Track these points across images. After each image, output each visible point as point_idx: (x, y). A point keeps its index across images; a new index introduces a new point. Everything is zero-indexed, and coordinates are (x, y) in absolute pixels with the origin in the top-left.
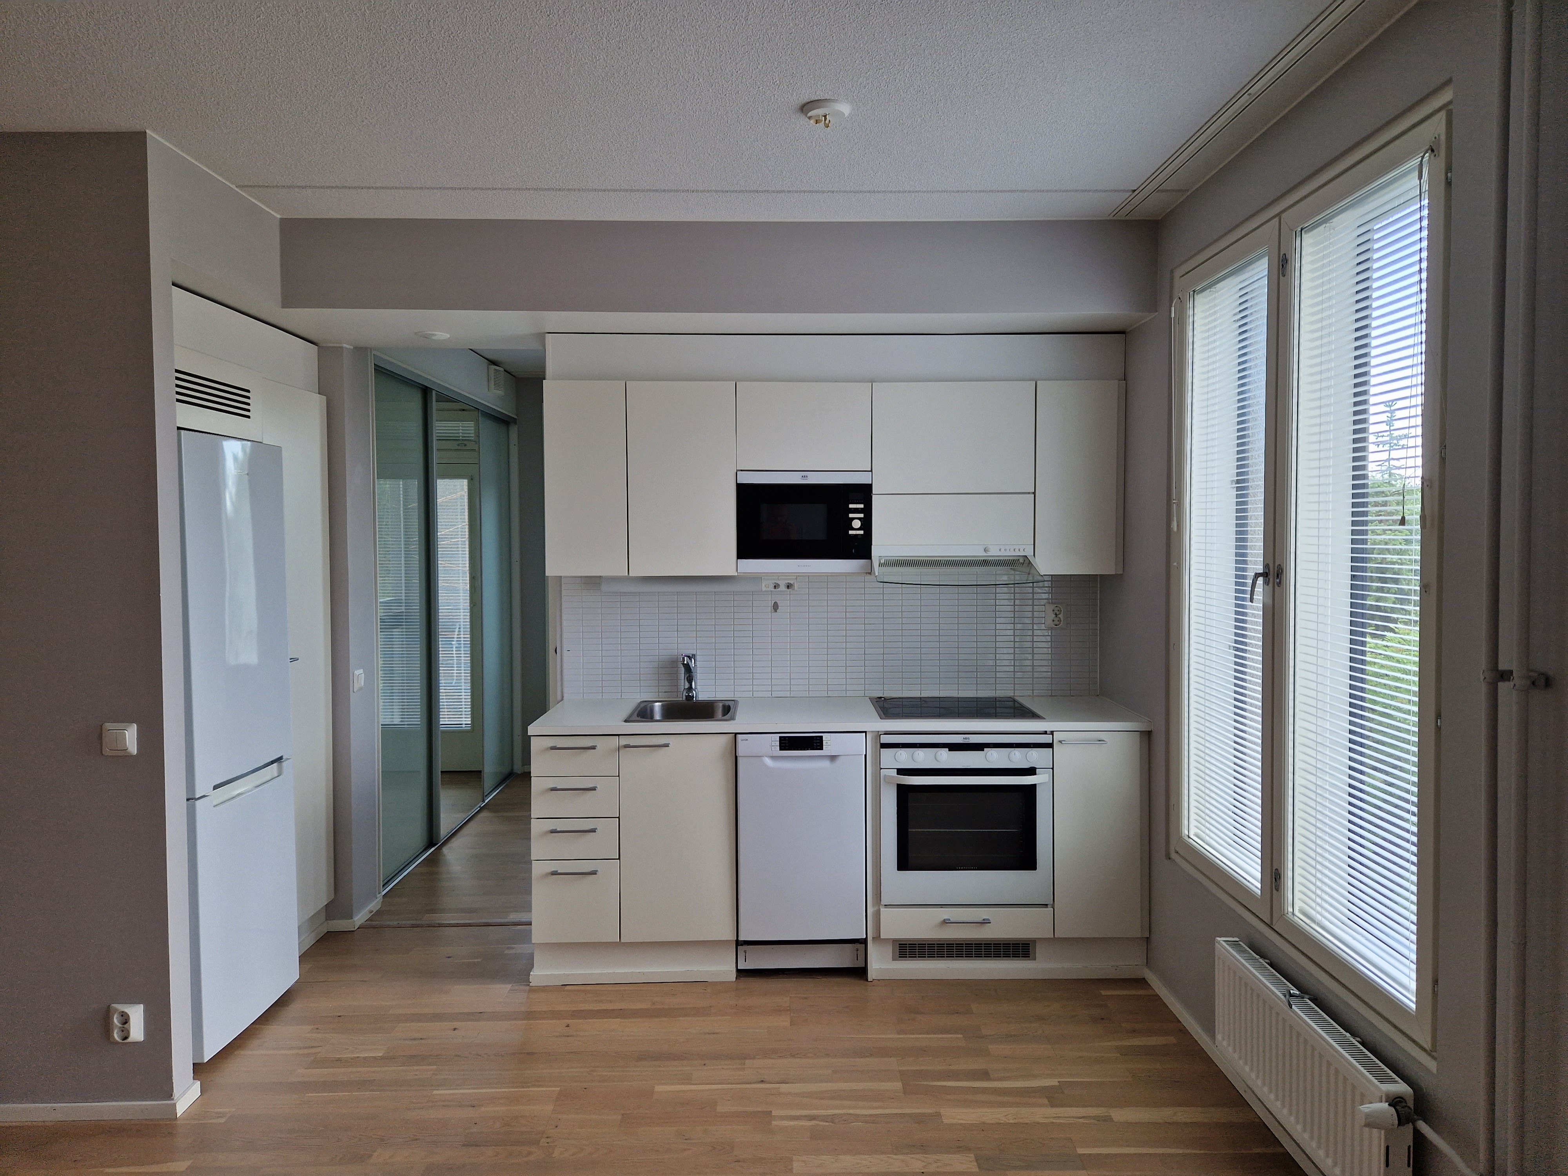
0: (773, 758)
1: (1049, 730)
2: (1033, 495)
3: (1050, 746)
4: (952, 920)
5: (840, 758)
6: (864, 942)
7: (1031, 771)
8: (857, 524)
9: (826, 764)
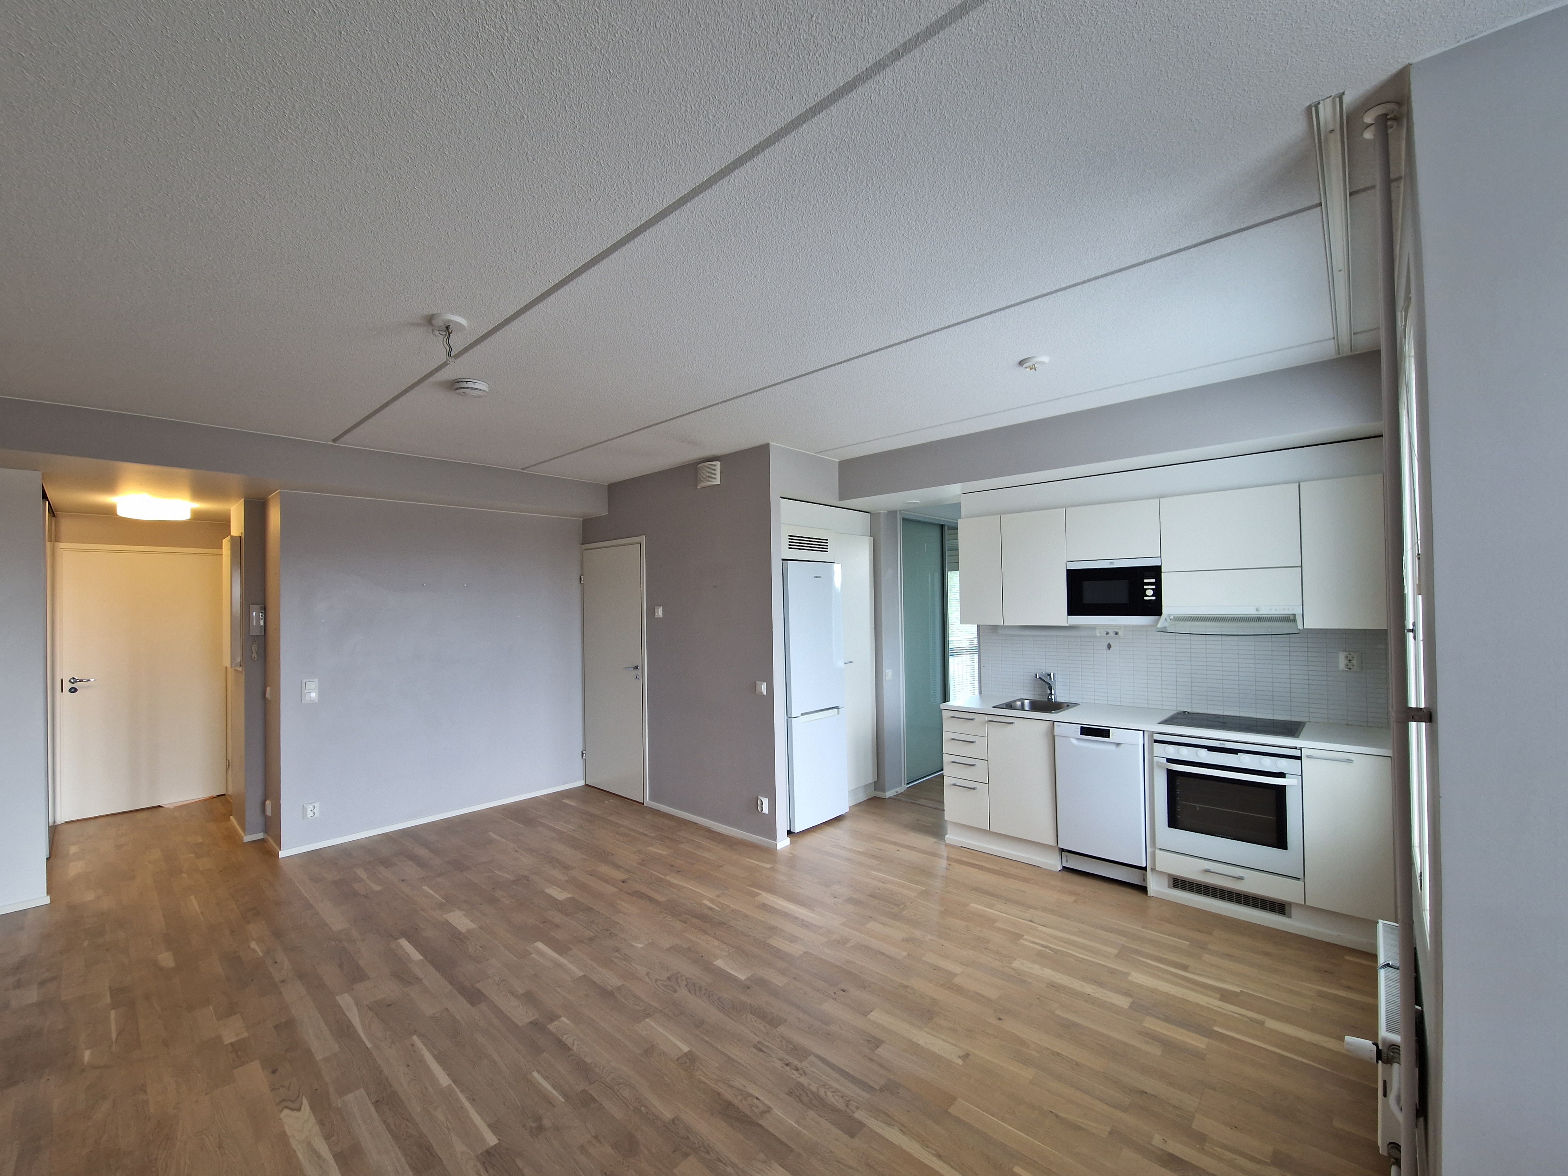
0: (1078, 739)
1: (1298, 746)
2: (1300, 568)
3: (1299, 758)
4: (1212, 870)
5: (1122, 745)
6: (1145, 869)
7: (1282, 775)
8: (1150, 592)
9: (1113, 747)
